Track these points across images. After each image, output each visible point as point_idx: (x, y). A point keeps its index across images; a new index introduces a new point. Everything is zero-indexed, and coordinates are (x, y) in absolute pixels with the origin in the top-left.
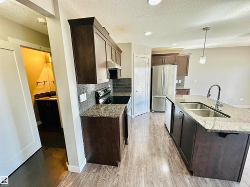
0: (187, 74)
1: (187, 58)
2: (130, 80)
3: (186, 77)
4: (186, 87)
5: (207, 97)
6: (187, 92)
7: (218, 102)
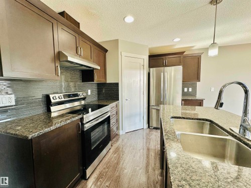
0: (198, 79)
1: (198, 59)
2: (117, 84)
3: (198, 83)
4: (199, 96)
5: (216, 107)
6: (200, 103)
7: (244, 121)
